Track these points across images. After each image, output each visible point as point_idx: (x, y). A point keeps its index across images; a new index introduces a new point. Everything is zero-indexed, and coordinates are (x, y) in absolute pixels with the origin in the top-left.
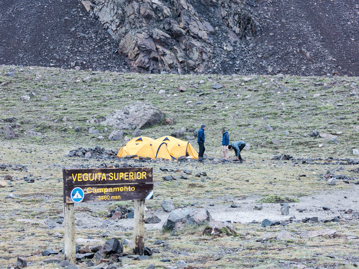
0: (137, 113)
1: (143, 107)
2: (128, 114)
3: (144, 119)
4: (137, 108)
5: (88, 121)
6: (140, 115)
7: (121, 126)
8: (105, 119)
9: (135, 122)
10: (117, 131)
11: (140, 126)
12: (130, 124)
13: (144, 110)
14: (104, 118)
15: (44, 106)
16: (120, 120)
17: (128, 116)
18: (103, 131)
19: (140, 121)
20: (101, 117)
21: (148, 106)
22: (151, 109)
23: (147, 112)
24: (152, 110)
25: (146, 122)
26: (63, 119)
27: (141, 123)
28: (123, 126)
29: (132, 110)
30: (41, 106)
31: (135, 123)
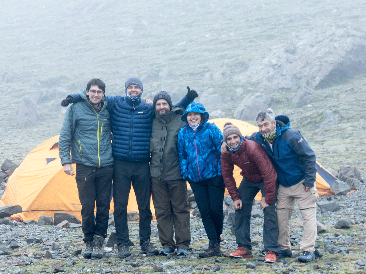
0: (315, 49)
1: (329, 33)
2: (293, 52)
3: (327, 62)
4: (317, 37)
5: (207, 75)
6: (319, 54)
7: (275, 82)
8: (246, 69)
9: (307, 71)
10: (253, 97)
11: (318, 79)
12: (295, 77)
13: (331, 40)
14: (245, 64)
15: (148, 47)
16: (276, 67)
17: (291, 57)
18: (232, 97)
19: (317, 68)
20: (239, 63)
21: (340, 31)
22: (349, 36)
23: (336, 45)
24: (349, 39)
25: (330, 68)
26: (160, 74)
27: (320, 74)
28: (280, 81)
29: (304, 42)
30: (144, 47)
31: (305, 73)
